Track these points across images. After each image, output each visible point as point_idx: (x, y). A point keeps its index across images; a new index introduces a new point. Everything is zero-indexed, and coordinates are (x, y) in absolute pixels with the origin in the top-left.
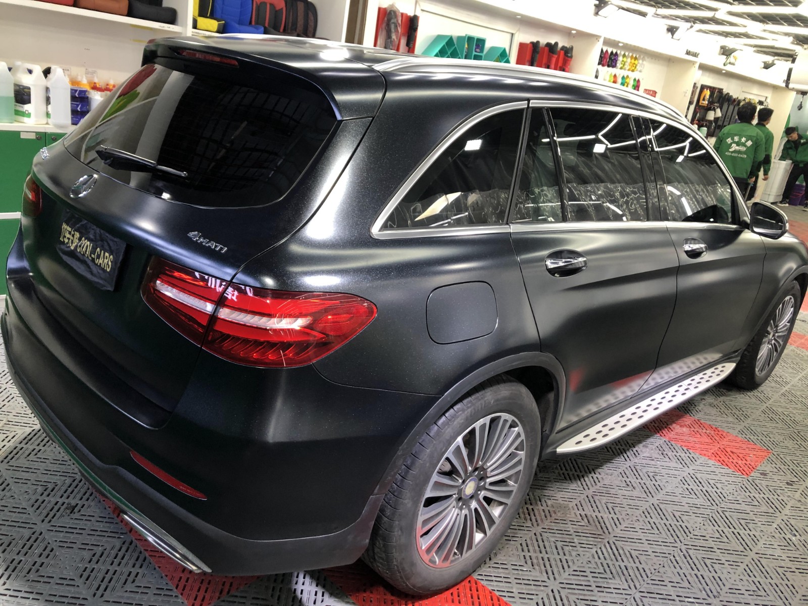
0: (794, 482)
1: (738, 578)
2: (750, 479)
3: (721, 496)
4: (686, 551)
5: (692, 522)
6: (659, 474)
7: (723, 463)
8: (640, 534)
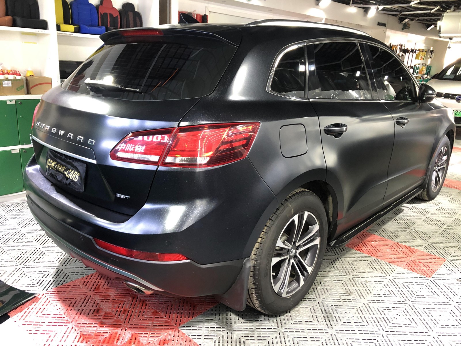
2: (432, 279)
3: (412, 293)
4: (386, 335)
5: (392, 314)
6: (369, 282)
7: (413, 270)
8: (354, 327)
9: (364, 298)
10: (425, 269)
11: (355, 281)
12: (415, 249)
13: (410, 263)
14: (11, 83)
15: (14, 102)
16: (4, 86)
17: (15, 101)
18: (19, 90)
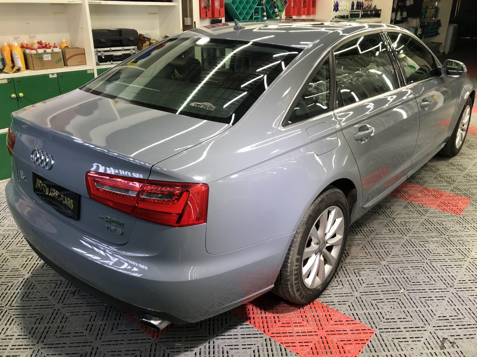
1: (463, 274)
2: (461, 216)
3: (446, 229)
4: (430, 263)
5: (431, 246)
6: (408, 222)
7: (444, 210)
8: (402, 258)
9: (406, 236)
10: (454, 208)
11: (395, 222)
12: (443, 191)
13: (441, 205)
14: (50, 56)
15: (55, 76)
16: (44, 59)
17: (56, 74)
18: (58, 63)
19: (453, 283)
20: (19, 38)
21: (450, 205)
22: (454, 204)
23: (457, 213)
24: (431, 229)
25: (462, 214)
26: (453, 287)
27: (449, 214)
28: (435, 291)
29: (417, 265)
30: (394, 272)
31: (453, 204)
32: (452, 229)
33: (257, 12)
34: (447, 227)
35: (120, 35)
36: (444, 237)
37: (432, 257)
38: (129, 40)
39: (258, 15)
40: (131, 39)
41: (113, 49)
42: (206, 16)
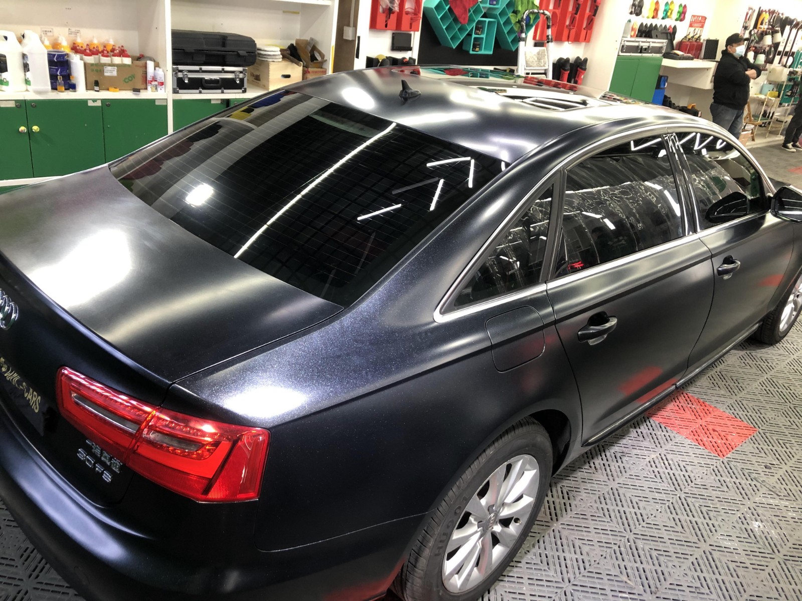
0: (774, 465)
1: (682, 573)
2: (725, 460)
3: (689, 480)
4: (633, 540)
5: (648, 508)
6: (627, 455)
7: (700, 442)
8: (589, 523)
9: (614, 480)
10: (719, 441)
12: (713, 406)
13: (698, 431)
15: (99, 104)
17: (100, 101)
19: (658, 586)
20: (50, 31)
21: (715, 434)
22: (723, 434)
23: (721, 453)
24: (663, 476)
25: (729, 456)
26: (655, 593)
27: (705, 452)
28: (620, 595)
29: (611, 539)
30: (565, 547)
31: (720, 432)
32: (699, 481)
33: (481, 28)
34: (692, 475)
35: (224, 45)
36: (678, 495)
37: (643, 529)
38: (238, 55)
39: (482, 33)
40: (241, 53)
41: (205, 68)
42: (386, 26)
